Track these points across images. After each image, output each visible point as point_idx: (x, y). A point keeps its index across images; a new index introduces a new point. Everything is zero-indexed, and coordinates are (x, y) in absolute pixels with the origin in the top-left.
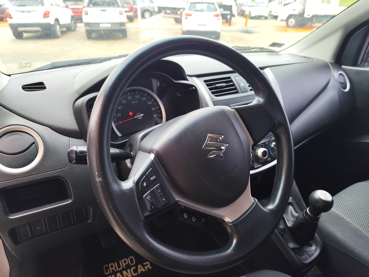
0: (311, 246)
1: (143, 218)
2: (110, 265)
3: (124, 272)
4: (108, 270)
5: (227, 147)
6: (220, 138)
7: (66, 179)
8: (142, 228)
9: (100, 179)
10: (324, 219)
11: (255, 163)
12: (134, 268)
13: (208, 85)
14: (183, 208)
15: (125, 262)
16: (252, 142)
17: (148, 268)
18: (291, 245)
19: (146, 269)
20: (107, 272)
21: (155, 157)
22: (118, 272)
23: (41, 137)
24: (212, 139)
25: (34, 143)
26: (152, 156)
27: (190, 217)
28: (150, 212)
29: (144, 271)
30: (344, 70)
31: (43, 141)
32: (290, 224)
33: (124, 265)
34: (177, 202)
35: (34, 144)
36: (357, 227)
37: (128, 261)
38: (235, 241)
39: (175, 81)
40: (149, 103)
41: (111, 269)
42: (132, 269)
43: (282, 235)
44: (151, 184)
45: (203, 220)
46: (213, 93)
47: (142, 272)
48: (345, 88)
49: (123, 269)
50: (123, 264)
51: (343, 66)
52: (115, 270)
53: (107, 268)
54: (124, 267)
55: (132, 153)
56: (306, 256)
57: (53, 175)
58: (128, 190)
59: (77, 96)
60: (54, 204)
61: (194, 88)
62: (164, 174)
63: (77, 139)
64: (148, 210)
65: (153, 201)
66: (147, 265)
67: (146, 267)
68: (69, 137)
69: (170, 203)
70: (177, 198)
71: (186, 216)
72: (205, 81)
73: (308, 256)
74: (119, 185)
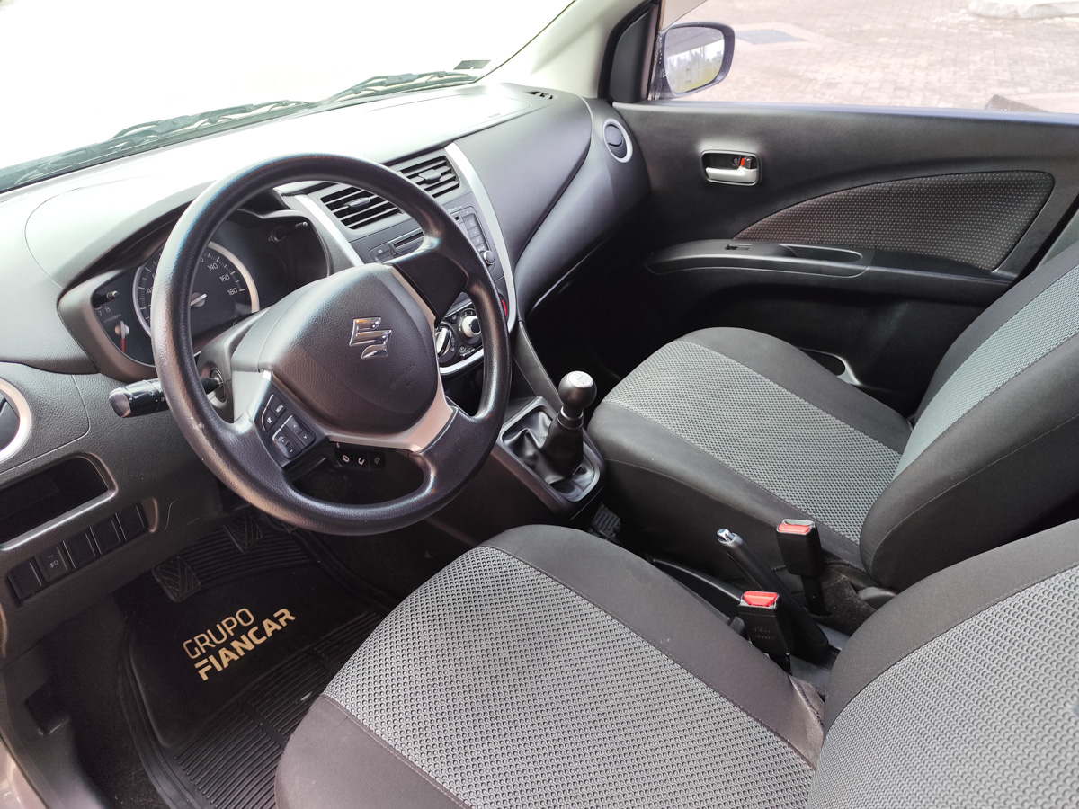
0: (584, 472)
1: (281, 470)
2: (196, 639)
3: (235, 644)
4: (196, 649)
5: (389, 335)
6: (377, 323)
7: (94, 457)
8: (285, 483)
9: (201, 425)
10: (604, 422)
11: (462, 348)
12: (256, 628)
13: (331, 207)
14: (338, 446)
15: (230, 624)
16: (432, 317)
17: (286, 620)
18: (551, 478)
19: (284, 624)
20: (195, 653)
21: (272, 377)
22: (219, 647)
23: (15, 386)
24: (362, 327)
25: (5, 401)
26: (267, 376)
27: (354, 459)
28: (289, 459)
29: (279, 628)
30: (619, 114)
31: (22, 394)
32: (540, 444)
33: (229, 630)
34: (327, 438)
35: (6, 403)
36: (659, 422)
37: (237, 619)
38: (433, 475)
39: (262, 217)
40: (212, 267)
41: (201, 646)
42: (251, 633)
43: (533, 467)
44: (279, 418)
45: (377, 460)
46: (346, 222)
47: (275, 632)
48: (623, 155)
49: (230, 639)
50: (225, 628)
51: (615, 105)
52: (213, 646)
53: (192, 646)
54: (232, 634)
55: (218, 379)
56: (577, 490)
57: (65, 453)
58: (246, 433)
59: (61, 288)
60: (80, 507)
61: (304, 223)
62: (294, 400)
63: (89, 376)
64: (285, 457)
65: (289, 443)
66: (283, 615)
67: (282, 621)
68: (71, 374)
69: (317, 441)
70: (327, 432)
71: (346, 459)
72: (324, 200)
73: (580, 490)
74: (233, 431)
